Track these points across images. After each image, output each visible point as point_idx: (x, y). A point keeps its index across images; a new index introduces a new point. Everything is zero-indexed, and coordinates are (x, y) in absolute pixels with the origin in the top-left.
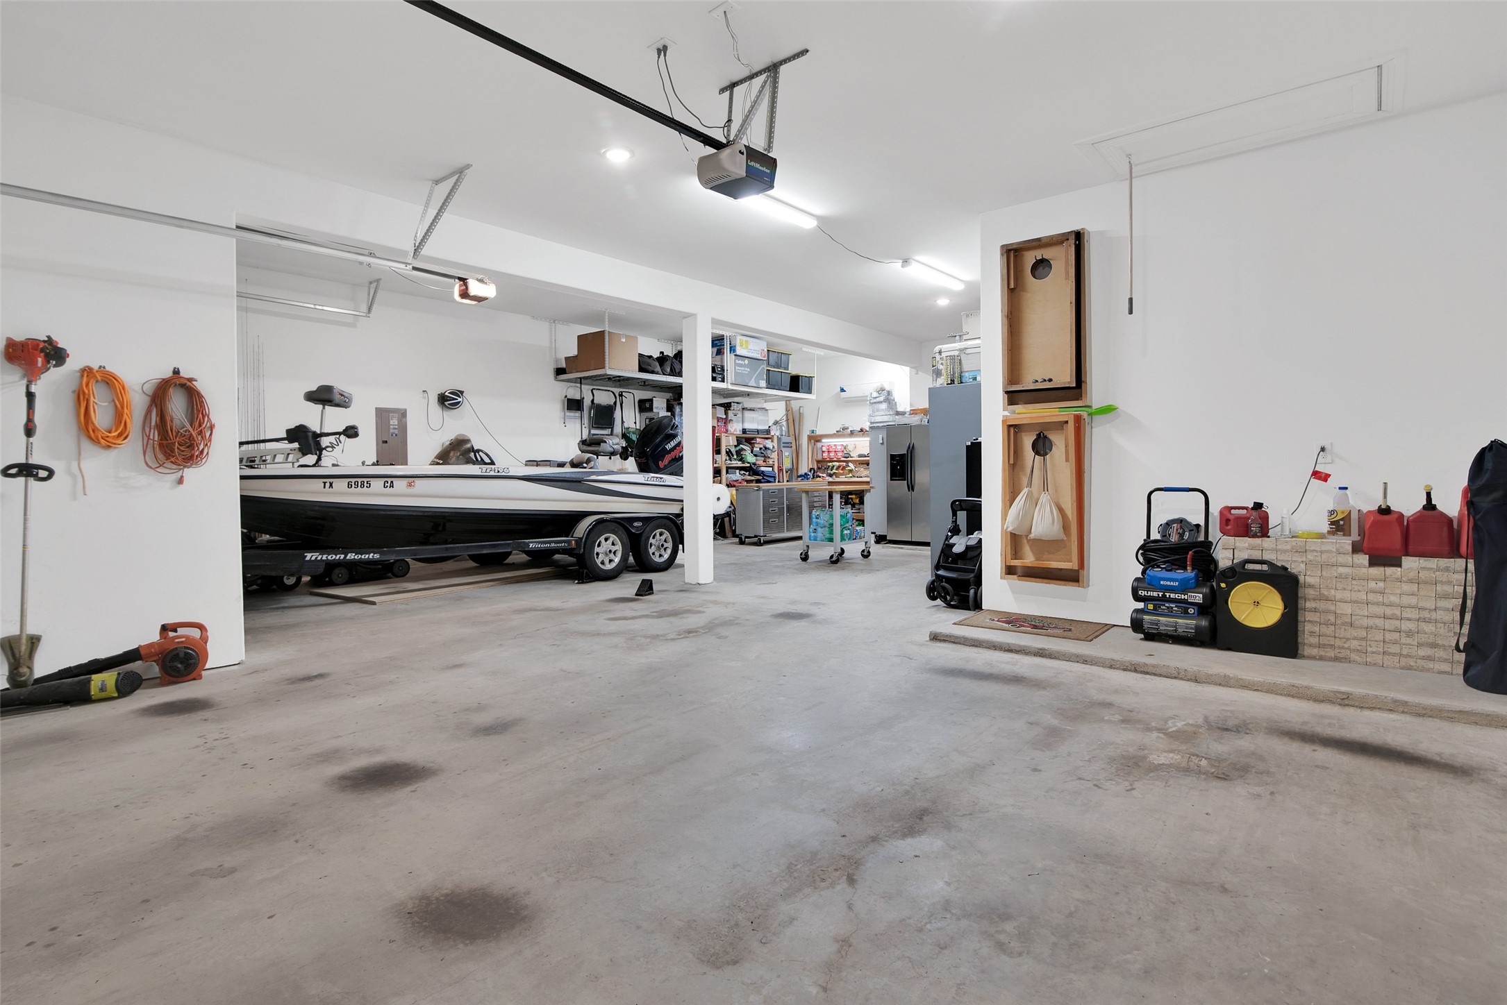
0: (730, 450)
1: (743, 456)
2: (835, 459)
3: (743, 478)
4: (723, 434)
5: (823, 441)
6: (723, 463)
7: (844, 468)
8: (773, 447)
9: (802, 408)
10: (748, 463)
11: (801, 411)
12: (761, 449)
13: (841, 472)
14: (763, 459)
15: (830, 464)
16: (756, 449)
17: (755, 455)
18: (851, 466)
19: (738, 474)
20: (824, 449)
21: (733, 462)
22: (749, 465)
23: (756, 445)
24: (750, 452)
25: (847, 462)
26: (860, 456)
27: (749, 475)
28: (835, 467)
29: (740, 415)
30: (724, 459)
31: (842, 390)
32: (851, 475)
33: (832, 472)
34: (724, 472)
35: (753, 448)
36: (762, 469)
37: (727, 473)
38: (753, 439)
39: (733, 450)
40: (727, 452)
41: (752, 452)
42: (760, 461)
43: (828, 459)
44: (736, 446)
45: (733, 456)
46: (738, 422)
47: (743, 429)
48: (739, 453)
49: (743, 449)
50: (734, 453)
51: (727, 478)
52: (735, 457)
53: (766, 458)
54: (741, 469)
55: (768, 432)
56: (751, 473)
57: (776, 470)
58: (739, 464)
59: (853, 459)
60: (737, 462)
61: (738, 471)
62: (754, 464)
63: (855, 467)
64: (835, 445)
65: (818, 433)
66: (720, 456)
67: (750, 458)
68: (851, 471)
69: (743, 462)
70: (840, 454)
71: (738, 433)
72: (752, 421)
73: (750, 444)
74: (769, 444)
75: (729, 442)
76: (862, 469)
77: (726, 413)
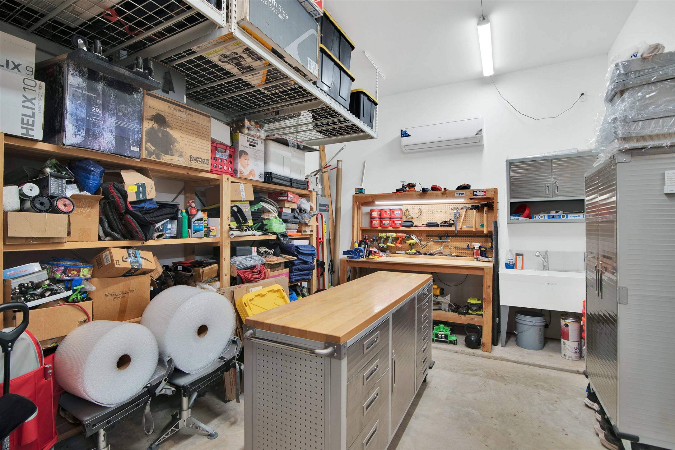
0: (240, 210)
1: (265, 222)
2: (390, 228)
3: (264, 261)
4: (225, 177)
5: (377, 203)
6: (225, 235)
7: (403, 241)
8: (312, 209)
9: (340, 163)
10: (274, 233)
11: (340, 166)
12: (293, 210)
13: (400, 246)
14: (297, 226)
15: (383, 235)
16: (287, 211)
17: (285, 221)
18: (415, 239)
19: (255, 253)
20: (375, 214)
21: (245, 233)
22: (274, 237)
23: (287, 205)
24: (276, 215)
25: (409, 233)
26: (430, 225)
27: (275, 254)
28: (390, 240)
29: (260, 146)
30: (226, 228)
31: (405, 134)
32: (414, 251)
33: (385, 246)
34: (226, 252)
35: (281, 208)
36: (296, 243)
37: (233, 253)
38: (282, 193)
39: (247, 210)
40: (233, 214)
41: (280, 216)
42: (293, 231)
43: (380, 228)
44: (252, 203)
45: (246, 220)
46: (257, 158)
47: (266, 173)
48: (257, 216)
49: (264, 210)
50: (248, 215)
51: (232, 265)
52: (250, 223)
53: (302, 225)
54: (259, 244)
55: (305, 184)
56: (278, 250)
57: (314, 244)
58: (258, 236)
59: (419, 229)
60: (255, 232)
61: (254, 249)
62: (284, 235)
63: (421, 241)
64: (390, 210)
65: (367, 192)
66: (218, 220)
67: (278, 226)
68: (412, 246)
69: (266, 233)
70: (398, 222)
71: (257, 178)
72: (283, 162)
73: (278, 201)
74: (305, 205)
75: (239, 194)
76: (431, 243)
77: (234, 139)
